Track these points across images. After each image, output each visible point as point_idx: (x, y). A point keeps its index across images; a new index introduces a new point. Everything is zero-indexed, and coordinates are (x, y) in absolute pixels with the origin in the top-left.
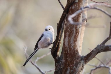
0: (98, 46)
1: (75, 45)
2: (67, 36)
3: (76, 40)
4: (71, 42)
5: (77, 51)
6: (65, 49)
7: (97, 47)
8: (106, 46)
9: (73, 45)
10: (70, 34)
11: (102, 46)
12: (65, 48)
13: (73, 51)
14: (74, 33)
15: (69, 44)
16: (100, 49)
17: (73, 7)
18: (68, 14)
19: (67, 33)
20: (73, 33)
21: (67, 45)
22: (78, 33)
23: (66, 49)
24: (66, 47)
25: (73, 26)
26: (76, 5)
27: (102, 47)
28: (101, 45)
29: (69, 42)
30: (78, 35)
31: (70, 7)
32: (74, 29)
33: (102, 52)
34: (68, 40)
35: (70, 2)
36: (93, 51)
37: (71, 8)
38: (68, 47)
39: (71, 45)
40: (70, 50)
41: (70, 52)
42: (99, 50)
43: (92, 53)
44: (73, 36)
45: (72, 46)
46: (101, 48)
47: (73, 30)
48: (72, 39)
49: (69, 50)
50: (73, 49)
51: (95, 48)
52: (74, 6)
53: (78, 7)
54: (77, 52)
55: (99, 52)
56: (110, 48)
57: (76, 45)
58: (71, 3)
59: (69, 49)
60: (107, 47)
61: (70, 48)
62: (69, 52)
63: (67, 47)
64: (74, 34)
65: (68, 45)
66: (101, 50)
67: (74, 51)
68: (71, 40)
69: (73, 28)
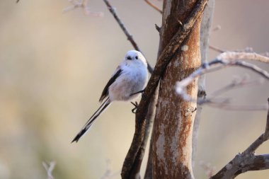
0: (237, 156)
1: (182, 155)
2: (162, 132)
3: (184, 144)
4: (172, 149)
5: (186, 169)
6: (156, 165)
7: (234, 159)
8: (257, 156)
9: (176, 154)
10: (168, 128)
11: (247, 156)
12: (157, 162)
13: (177, 170)
14: (179, 126)
15: (168, 153)
16: (242, 164)
17: (176, 64)
18: (163, 79)
19: (162, 127)
20: (177, 126)
21: (163, 155)
22: (190, 126)
23: (159, 165)
24: (159, 159)
25: (177, 109)
26: (182, 58)
27: (248, 158)
28: (244, 154)
29: (167, 148)
30: (189, 131)
31: (168, 63)
32: (179, 115)
33: (246, 171)
34: (164, 143)
35: (170, 50)
36: (224, 169)
37: (170, 64)
38: (164, 159)
39: (171, 155)
40: (168, 168)
41: (169, 172)
42: (240, 166)
43: (223, 175)
44: (177, 134)
45: (174, 158)
46: (246, 161)
47: (178, 119)
48: (174, 140)
49: (166, 168)
50: (176, 164)
51: (231, 163)
52: (180, 60)
53: (187, 62)
54: (186, 173)
55: (239, 172)
56: (267, 161)
57: (184, 154)
58: (171, 52)
59: (166, 164)
60: (261, 158)
61: (170, 163)
62: (166, 173)
63: (162, 161)
64: (179, 129)
65: (165, 155)
66: (246, 166)
67: (180, 170)
68: (172, 142)
69: (177, 113)
